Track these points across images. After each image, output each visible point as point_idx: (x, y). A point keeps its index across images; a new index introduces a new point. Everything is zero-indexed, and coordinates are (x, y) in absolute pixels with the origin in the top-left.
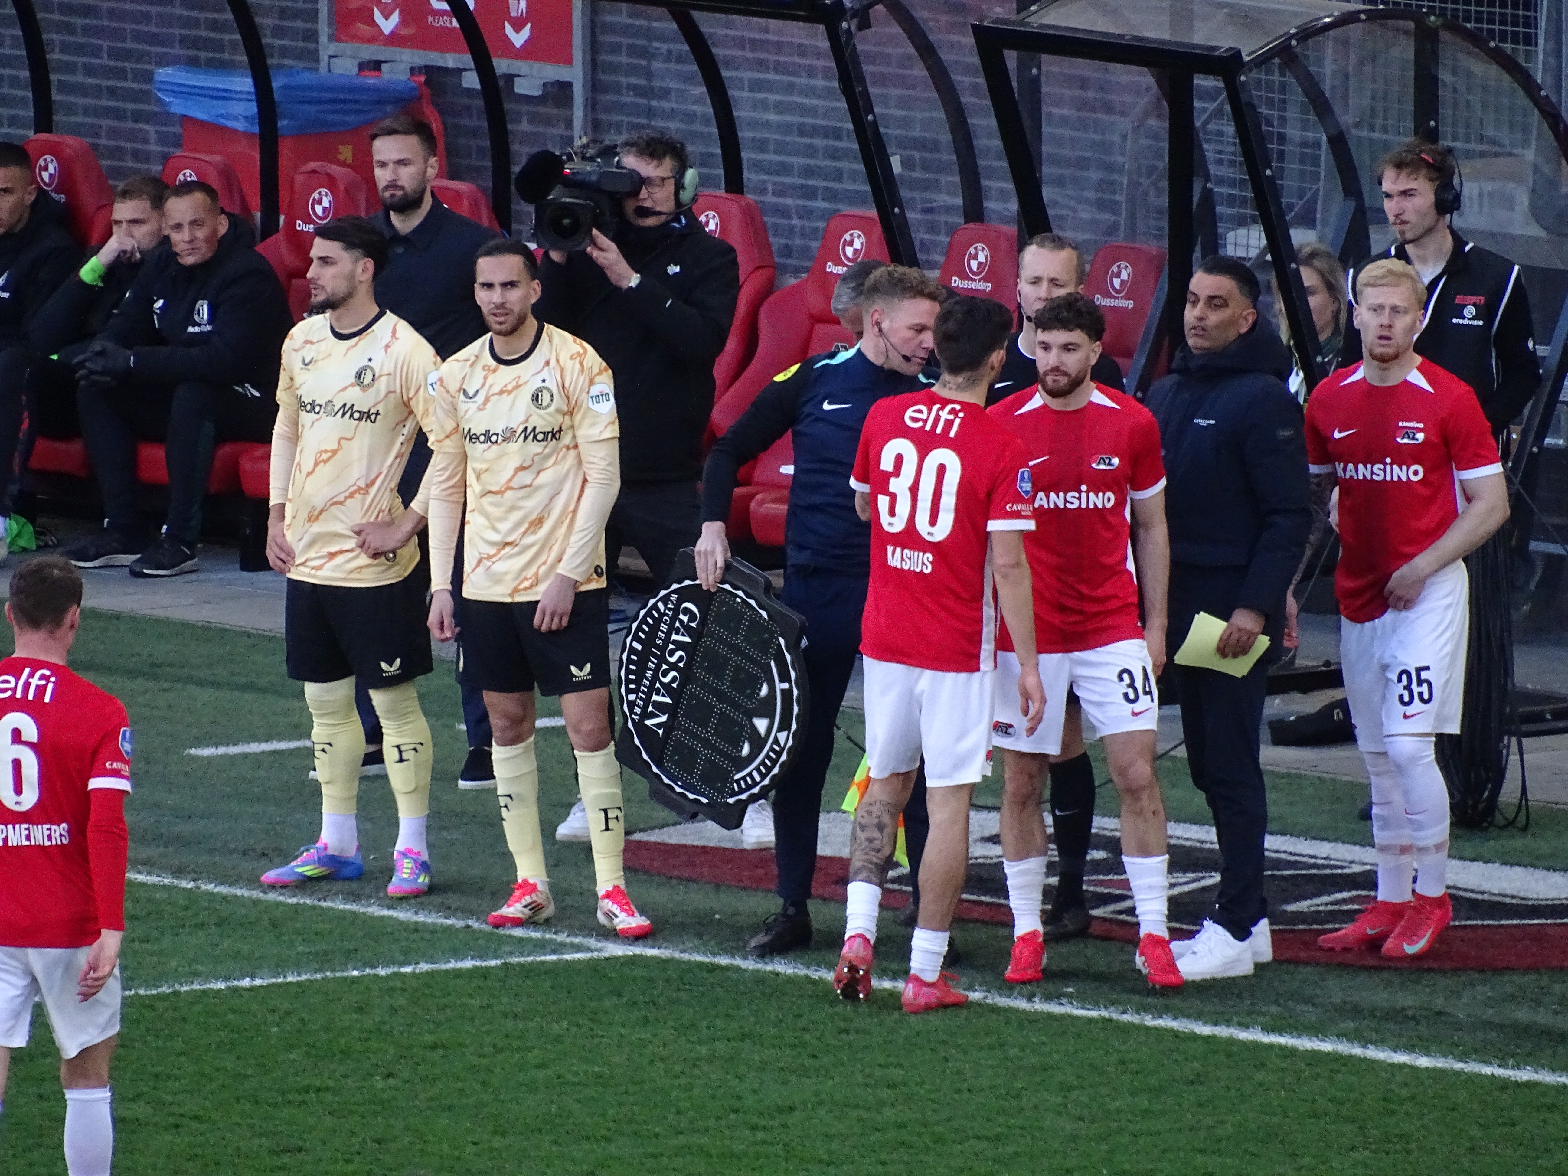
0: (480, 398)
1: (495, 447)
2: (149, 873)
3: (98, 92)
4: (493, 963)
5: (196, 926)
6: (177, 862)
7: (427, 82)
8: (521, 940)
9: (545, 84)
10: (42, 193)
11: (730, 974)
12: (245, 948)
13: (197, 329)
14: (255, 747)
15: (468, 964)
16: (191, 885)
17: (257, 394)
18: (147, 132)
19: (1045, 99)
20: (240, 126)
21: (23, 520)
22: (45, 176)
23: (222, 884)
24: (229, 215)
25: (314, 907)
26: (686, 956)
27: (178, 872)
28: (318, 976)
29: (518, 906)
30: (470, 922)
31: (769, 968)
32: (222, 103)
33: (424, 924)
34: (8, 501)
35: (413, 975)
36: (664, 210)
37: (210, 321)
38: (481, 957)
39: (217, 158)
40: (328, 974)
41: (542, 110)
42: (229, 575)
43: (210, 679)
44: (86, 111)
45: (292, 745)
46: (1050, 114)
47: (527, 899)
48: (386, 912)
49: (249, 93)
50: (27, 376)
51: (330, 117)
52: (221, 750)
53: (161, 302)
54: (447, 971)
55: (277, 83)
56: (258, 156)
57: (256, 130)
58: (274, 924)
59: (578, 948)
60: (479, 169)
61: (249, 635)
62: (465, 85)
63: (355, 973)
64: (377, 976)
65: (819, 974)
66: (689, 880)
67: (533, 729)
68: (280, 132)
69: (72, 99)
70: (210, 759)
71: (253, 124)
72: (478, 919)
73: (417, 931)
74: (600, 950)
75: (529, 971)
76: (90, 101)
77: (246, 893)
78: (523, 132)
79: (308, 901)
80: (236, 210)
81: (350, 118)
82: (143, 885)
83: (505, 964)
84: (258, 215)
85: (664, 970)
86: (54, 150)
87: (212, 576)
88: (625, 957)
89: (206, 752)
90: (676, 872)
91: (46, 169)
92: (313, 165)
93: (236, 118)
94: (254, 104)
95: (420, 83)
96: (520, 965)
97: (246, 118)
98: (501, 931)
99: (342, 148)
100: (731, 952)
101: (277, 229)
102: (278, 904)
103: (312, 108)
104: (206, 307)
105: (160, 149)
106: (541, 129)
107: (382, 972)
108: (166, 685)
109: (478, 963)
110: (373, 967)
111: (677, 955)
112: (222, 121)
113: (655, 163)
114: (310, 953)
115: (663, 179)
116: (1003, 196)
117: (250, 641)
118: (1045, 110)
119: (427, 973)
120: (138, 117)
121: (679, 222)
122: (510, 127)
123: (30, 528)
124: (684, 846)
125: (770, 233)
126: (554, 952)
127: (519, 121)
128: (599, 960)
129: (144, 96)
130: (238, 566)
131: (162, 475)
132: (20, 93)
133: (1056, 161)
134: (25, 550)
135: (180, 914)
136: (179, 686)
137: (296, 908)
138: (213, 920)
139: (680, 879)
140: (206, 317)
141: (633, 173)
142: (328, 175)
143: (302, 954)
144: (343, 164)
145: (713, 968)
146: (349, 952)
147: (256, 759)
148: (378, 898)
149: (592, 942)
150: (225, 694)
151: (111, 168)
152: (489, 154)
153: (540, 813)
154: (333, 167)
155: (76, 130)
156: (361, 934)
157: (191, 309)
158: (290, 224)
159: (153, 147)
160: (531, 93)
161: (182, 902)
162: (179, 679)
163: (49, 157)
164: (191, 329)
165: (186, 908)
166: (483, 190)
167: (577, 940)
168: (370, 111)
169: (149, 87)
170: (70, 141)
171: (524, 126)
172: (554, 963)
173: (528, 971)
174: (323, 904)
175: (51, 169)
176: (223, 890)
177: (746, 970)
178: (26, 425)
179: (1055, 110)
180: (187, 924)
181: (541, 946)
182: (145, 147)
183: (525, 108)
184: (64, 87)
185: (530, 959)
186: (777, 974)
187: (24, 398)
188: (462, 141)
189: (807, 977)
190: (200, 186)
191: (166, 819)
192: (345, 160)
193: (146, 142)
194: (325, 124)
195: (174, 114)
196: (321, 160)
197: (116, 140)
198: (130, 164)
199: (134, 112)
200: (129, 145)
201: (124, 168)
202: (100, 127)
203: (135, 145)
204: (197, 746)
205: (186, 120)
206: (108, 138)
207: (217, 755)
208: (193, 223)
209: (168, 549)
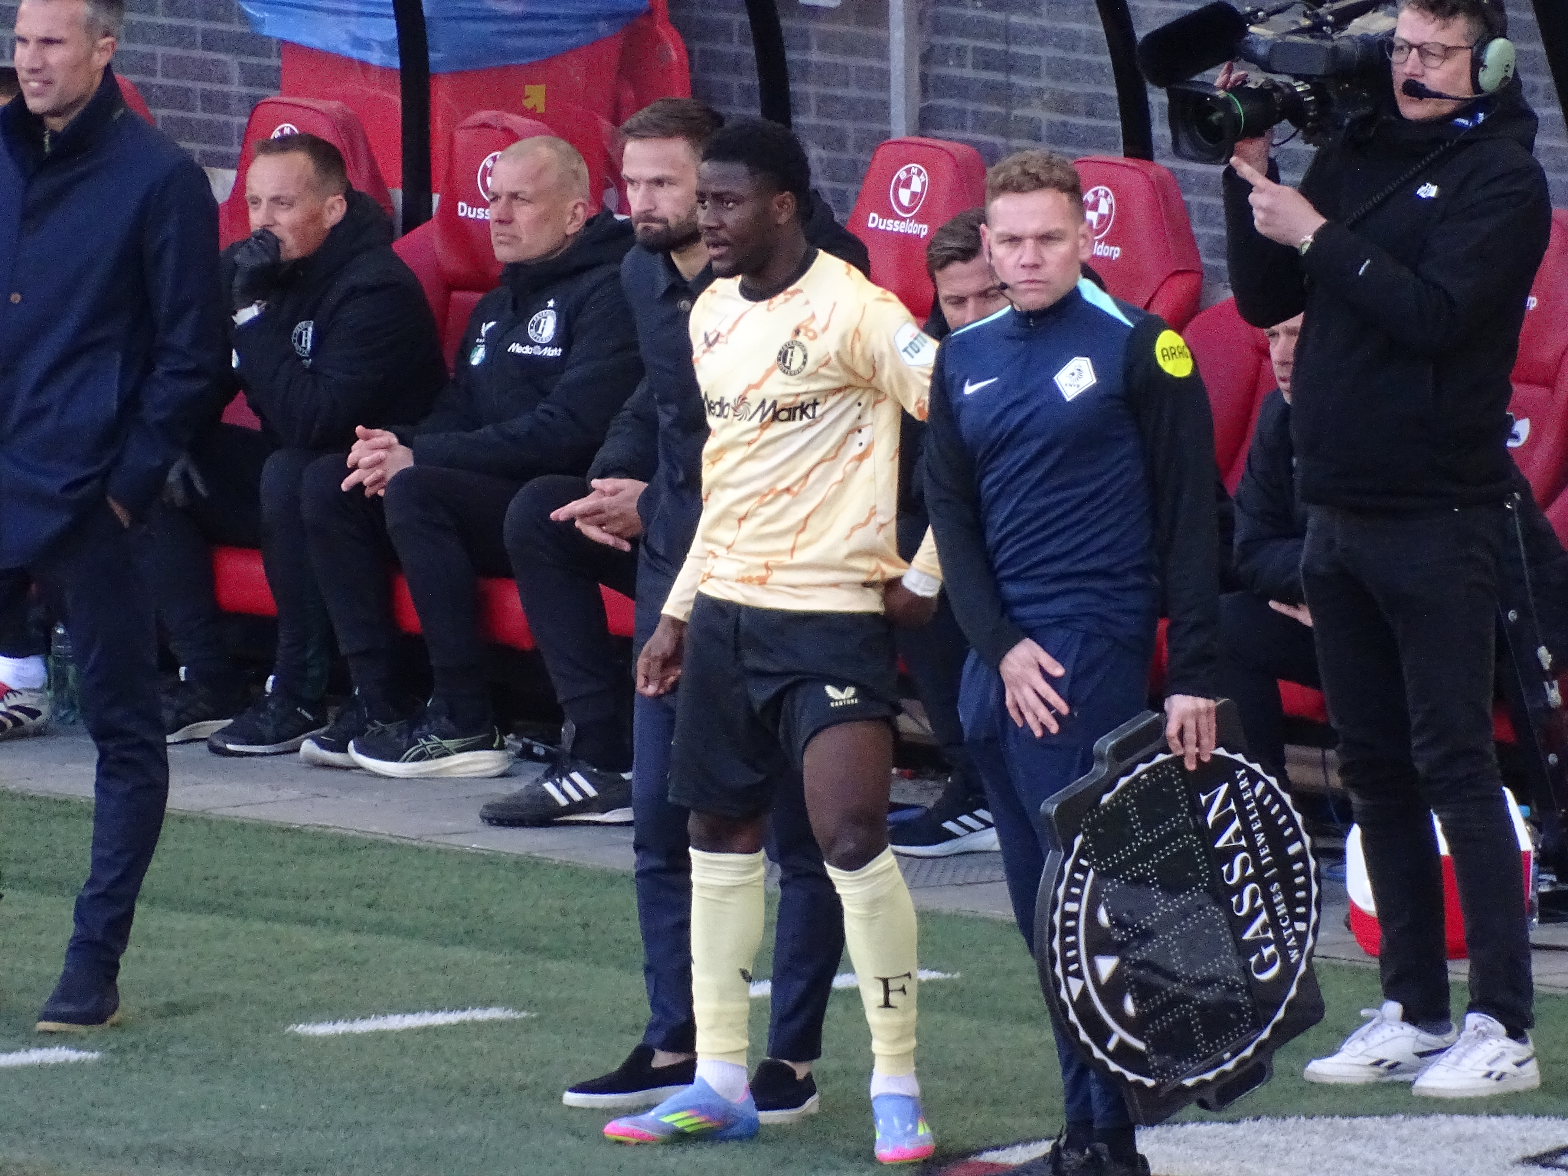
14: (396, 1022)
18: (225, 64)
20: (375, 58)
32: (338, 20)
37: (317, 352)
39: (334, 105)
41: (840, 28)
43: (327, 913)
45: (454, 1018)
51: (511, 43)
52: (344, 1027)
56: (397, 100)
57: (396, 64)
68: (433, 69)
70: (325, 1041)
71: (393, 54)
78: (811, 64)
81: (543, 44)
84: (398, 195)
89: (322, 1030)
92: (483, 115)
93: (369, 46)
97: (384, 45)
99: (529, 89)
101: (429, 217)
103: (484, 29)
104: (310, 331)
105: (244, 90)
106: (839, 59)
108: (256, 925)
112: (344, 49)
113: (1439, 23)
115: (1447, 49)
117: (389, 855)
120: (210, 42)
121: (1472, 116)
122: (789, 55)
125: (1195, 216)
127: (807, 47)
129: (220, 9)
136: (278, 926)
142: (506, 130)
144: (532, 114)
147: (400, 1038)
150: (346, 937)
151: (169, 121)
152: (756, 96)
154: (513, 117)
158: (449, 208)
159: (236, 88)
162: (278, 917)
168: (571, 33)
171: (813, 55)
182: (226, 88)
183: (815, 26)
188: (716, 78)
190: (305, 141)
191: (257, 1132)
192: (535, 108)
193: (224, 79)
194: (504, 53)
195: (269, 38)
196: (496, 108)
197: (177, 77)
198: (199, 115)
199: (205, 34)
200: (199, 86)
201: (187, 122)
202: (153, 57)
203: (208, 86)
204: (307, 1020)
205: (287, 47)
206: (166, 75)
207: (337, 1034)
208: (275, 200)
209: (273, 714)
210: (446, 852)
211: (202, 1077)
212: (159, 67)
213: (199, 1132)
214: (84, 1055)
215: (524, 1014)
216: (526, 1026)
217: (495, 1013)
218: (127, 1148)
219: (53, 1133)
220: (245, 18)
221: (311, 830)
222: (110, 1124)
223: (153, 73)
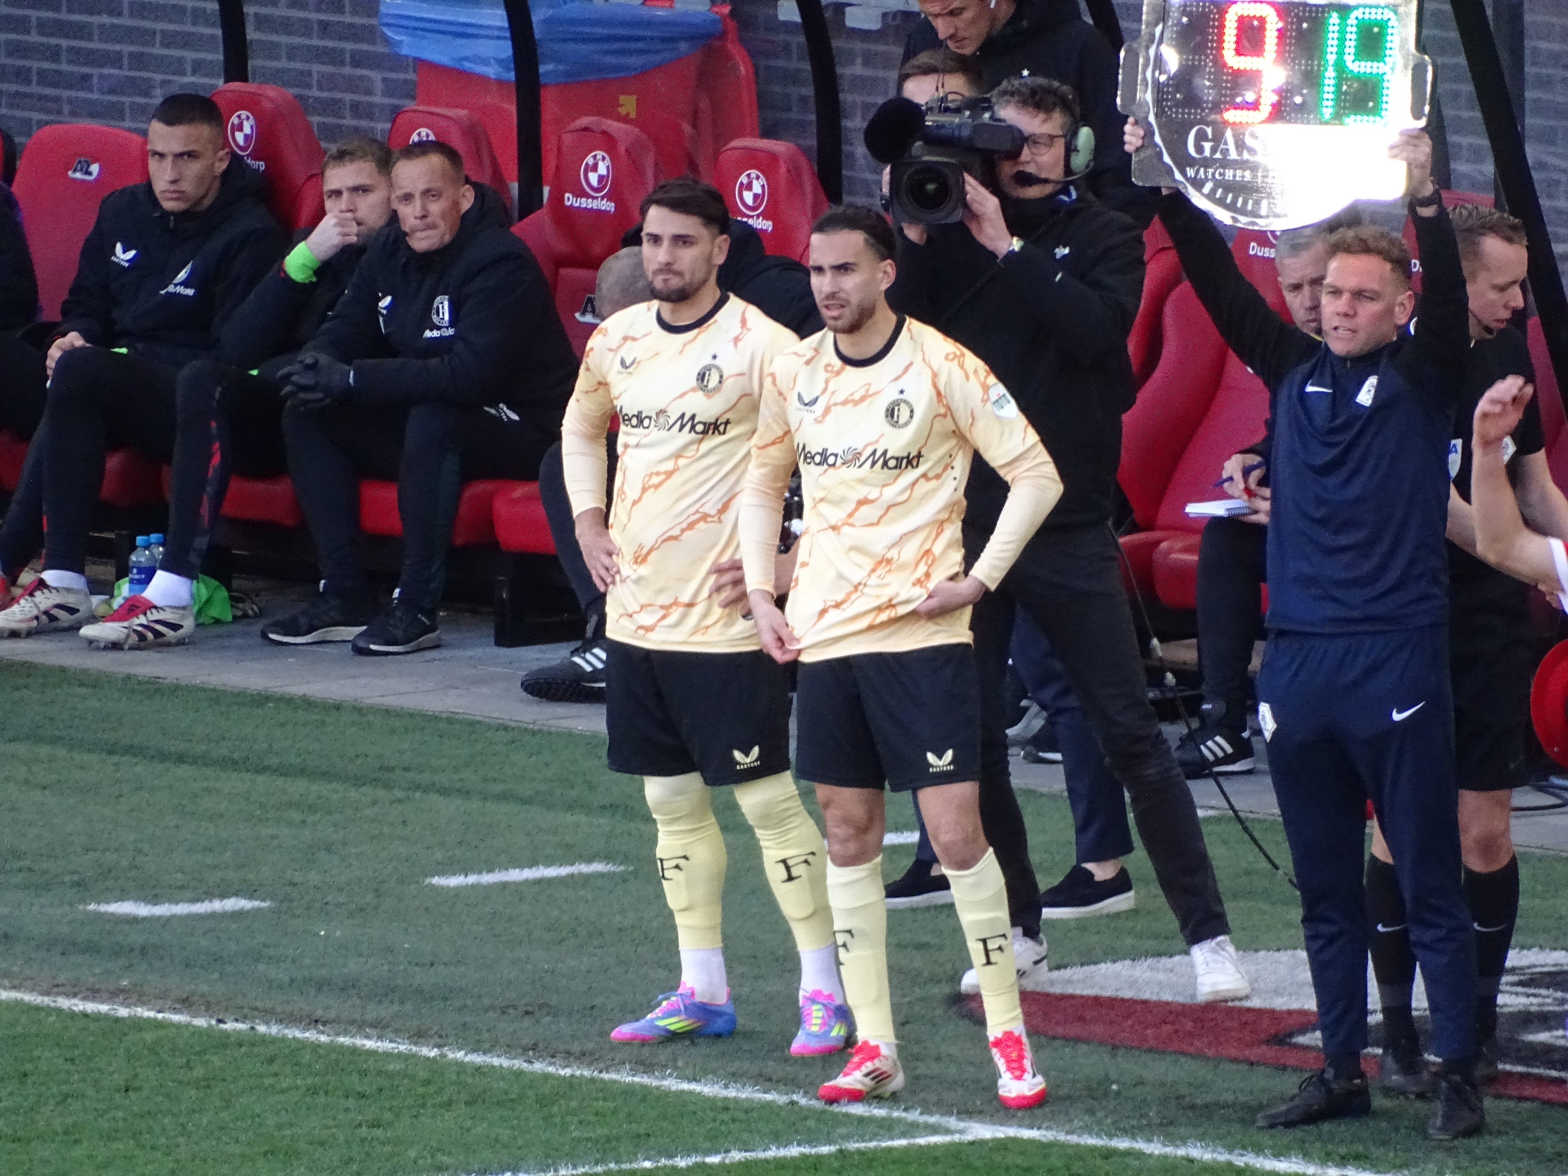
0: (819, 408)
1: (831, 470)
2: (380, 1038)
3: (306, 28)
4: (825, 1150)
5: (441, 1105)
6: (416, 1023)
7: (733, 14)
8: (861, 1120)
9: (885, 15)
10: (235, 160)
11: (1130, 1161)
12: (505, 1134)
13: (436, 334)
14: (515, 875)
15: (794, 1151)
16: (434, 1053)
17: (515, 417)
18: (368, 78)
19: (1529, 30)
20: (491, 71)
21: (214, 583)
22: (240, 137)
23: (474, 1051)
24: (477, 186)
25: (593, 1080)
26: (1074, 1139)
27: (419, 1036)
28: (599, 1169)
29: (858, 1075)
30: (795, 1097)
31: (1181, 1152)
32: (462, 41)
33: (736, 1100)
34: (194, 559)
35: (722, 1165)
36: (1052, 176)
37: (452, 324)
38: (810, 1142)
39: (461, 113)
40: (612, 1166)
41: (881, 47)
42: (479, 652)
43: (459, 785)
44: (292, 53)
45: (564, 871)
46: (1535, 49)
47: (869, 1066)
48: (685, 1086)
49: (501, 28)
50: (217, 396)
51: (607, 60)
52: (472, 879)
53: (388, 299)
54: (767, 1161)
55: (538, 16)
56: (513, 108)
57: (512, 76)
58: (542, 1102)
59: (934, 1130)
60: (801, 125)
61: (506, 728)
62: (781, 18)
63: (647, 1164)
64: (674, 1168)
65: (1244, 1159)
66: (1078, 1040)
67: (879, 848)
68: (542, 80)
69: (275, 38)
70: (458, 891)
71: (508, 69)
72: (806, 1093)
73: (726, 1109)
74: (962, 1132)
75: (872, 1160)
76: (296, 40)
77: (505, 1062)
78: (855, 77)
79: (587, 1073)
80: (486, 179)
81: (636, 61)
82: (373, 1053)
83: (841, 1151)
84: (514, 187)
85: (1046, 1156)
86: (251, 103)
87: (459, 653)
88: (995, 1140)
89: (454, 881)
90: (1060, 1030)
91: (240, 128)
92: (585, 121)
93: (485, 62)
94: (509, 43)
95: (723, 16)
96: (859, 1152)
97: (500, 62)
98: (835, 1108)
99: (623, 99)
100: (1131, 1132)
101: (540, 205)
102: (546, 1077)
103: (584, 48)
104: (446, 304)
105: (387, 101)
107: (681, 1163)
108: (399, 794)
109: (806, 1150)
110: (671, 1156)
111: (1062, 1137)
112: (467, 65)
113: (1042, 116)
114: (588, 1139)
115: (1052, 137)
116: (1476, 155)
117: (509, 736)
118: (1528, 44)
119: (740, 1163)
120: (358, 60)
121: (1069, 194)
122: (839, 70)
123: (224, 593)
124: (1072, 997)
126: (903, 1135)
127: (853, 63)
128: (961, 1144)
129: (369, 34)
130: (492, 640)
131: (393, 523)
132: (208, 31)
133: (1541, 108)
134: (217, 622)
135: (421, 1090)
136: (418, 795)
137: (571, 1083)
138: (464, 1097)
139: (1066, 1039)
140: (447, 317)
141: (1012, 130)
142: (604, 133)
143: (579, 1140)
144: (625, 119)
145: (1108, 1154)
146: (639, 1136)
147: (517, 889)
148: (676, 1068)
149: (952, 1122)
150: (475, 804)
151: (323, 127)
152: (812, 104)
153: (888, 955)
154: (610, 122)
155: (276, 77)
156: (653, 1114)
157: (428, 307)
158: (557, 198)
159: (378, 99)
160: (866, 26)
161: (422, 1075)
162: (418, 787)
163: (244, 114)
164: (428, 334)
165: (427, 1082)
166: (804, 151)
167: (933, 1119)
168: (657, 52)
169: (374, 22)
170: (271, 91)
171: (858, 69)
172: (906, 1150)
173: (869, 1159)
174: (605, 1076)
175: (247, 129)
176: (477, 1059)
177: (1150, 1156)
178: (216, 460)
179: (1543, 45)
180: (430, 1102)
181: (888, 1127)
182: (368, 99)
183: (858, 46)
184: (263, 22)
185: (873, 1144)
186: (1191, 1161)
187: (214, 425)
188: (778, 88)
189: (1230, 1164)
190: (440, 146)
191: (401, 967)
192: (628, 114)
193: (369, 92)
194: (601, 69)
195: (406, 56)
196: (597, 114)
197: (330, 90)
198: (349, 122)
199: (353, 53)
200: (348, 97)
201: (340, 127)
202: (310, 74)
203: (355, 97)
204: (441, 873)
205: (421, 64)
206: (321, 88)
207: (467, 885)
208: (426, 193)
209: (401, 619)
210: (558, 734)
211: (355, 922)
212: (314, 83)
213: (353, 966)
214: (257, 904)
215: (622, 868)
216: (624, 879)
217: (598, 867)
218: (292, 981)
219: (230, 969)
220: (387, 41)
221: (444, 715)
222: (279, 961)
223: (309, 86)
